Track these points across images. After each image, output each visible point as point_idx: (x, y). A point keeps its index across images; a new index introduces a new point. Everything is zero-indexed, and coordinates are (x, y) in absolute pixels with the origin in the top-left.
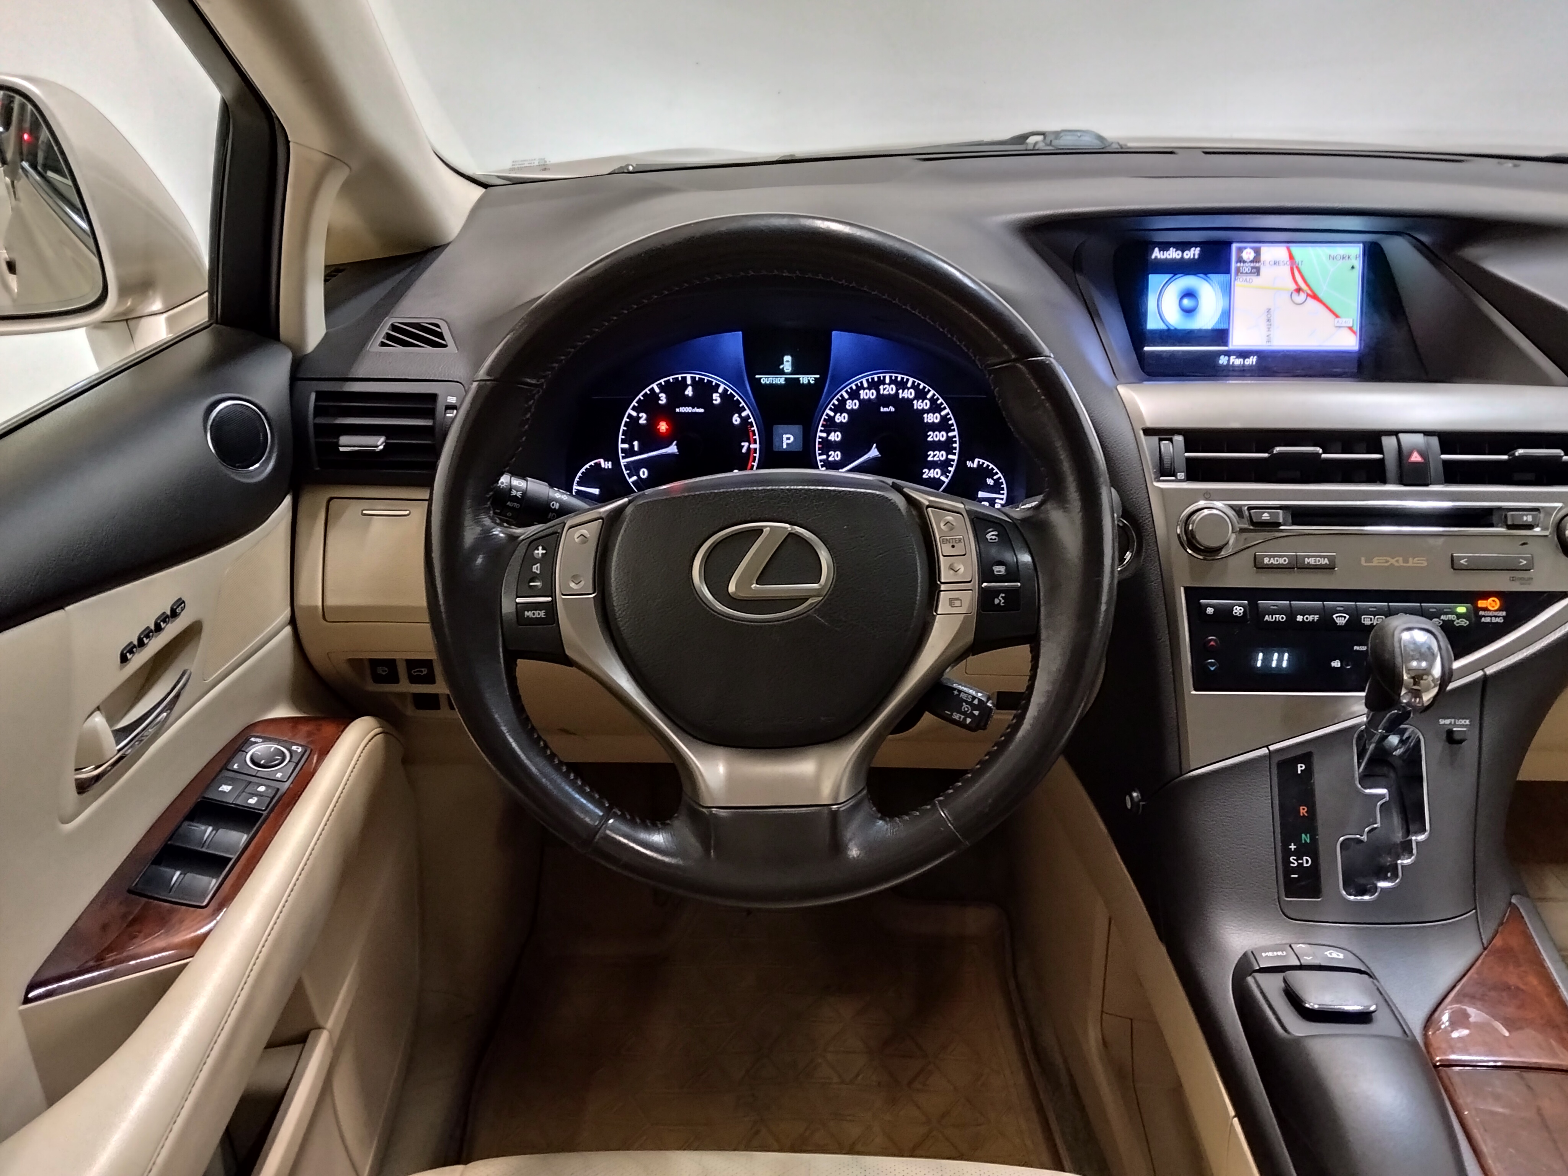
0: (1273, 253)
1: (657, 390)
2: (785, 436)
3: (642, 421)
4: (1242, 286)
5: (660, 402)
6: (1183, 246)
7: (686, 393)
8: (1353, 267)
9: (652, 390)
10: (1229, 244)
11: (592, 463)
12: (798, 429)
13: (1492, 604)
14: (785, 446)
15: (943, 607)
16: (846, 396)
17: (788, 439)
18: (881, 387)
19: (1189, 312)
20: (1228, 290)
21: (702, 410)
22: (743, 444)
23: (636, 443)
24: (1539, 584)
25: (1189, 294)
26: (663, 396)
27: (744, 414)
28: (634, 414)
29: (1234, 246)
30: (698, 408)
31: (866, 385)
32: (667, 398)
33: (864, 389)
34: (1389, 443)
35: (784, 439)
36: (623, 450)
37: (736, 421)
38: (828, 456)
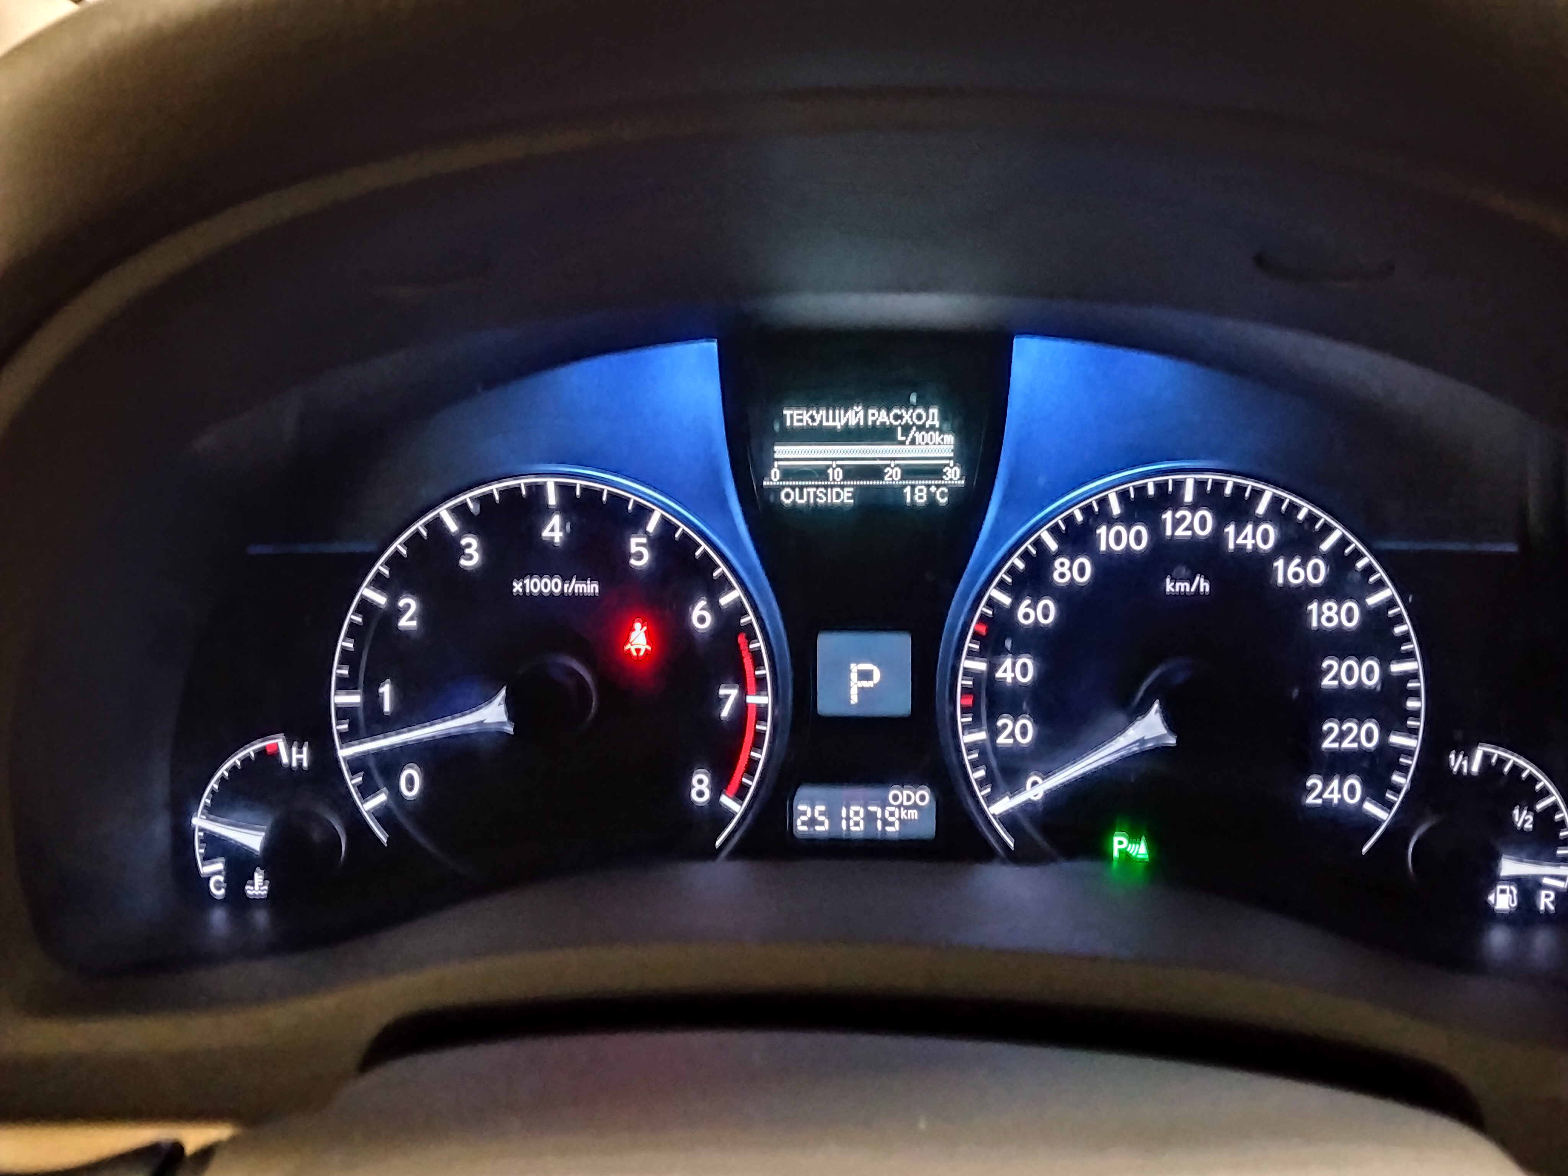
1: (452, 526)
2: (854, 668)
3: (406, 623)
5: (463, 562)
7: (546, 533)
9: (436, 525)
11: (250, 750)
12: (895, 644)
14: (854, 699)
16: (1053, 545)
17: (865, 675)
18: (1168, 516)
21: (591, 588)
23: (386, 690)
26: (472, 544)
27: (725, 600)
28: (380, 599)
30: (582, 578)
31: (1116, 509)
32: (486, 550)
33: (1110, 521)
35: (854, 676)
36: (344, 712)
37: (702, 620)
38: (994, 732)
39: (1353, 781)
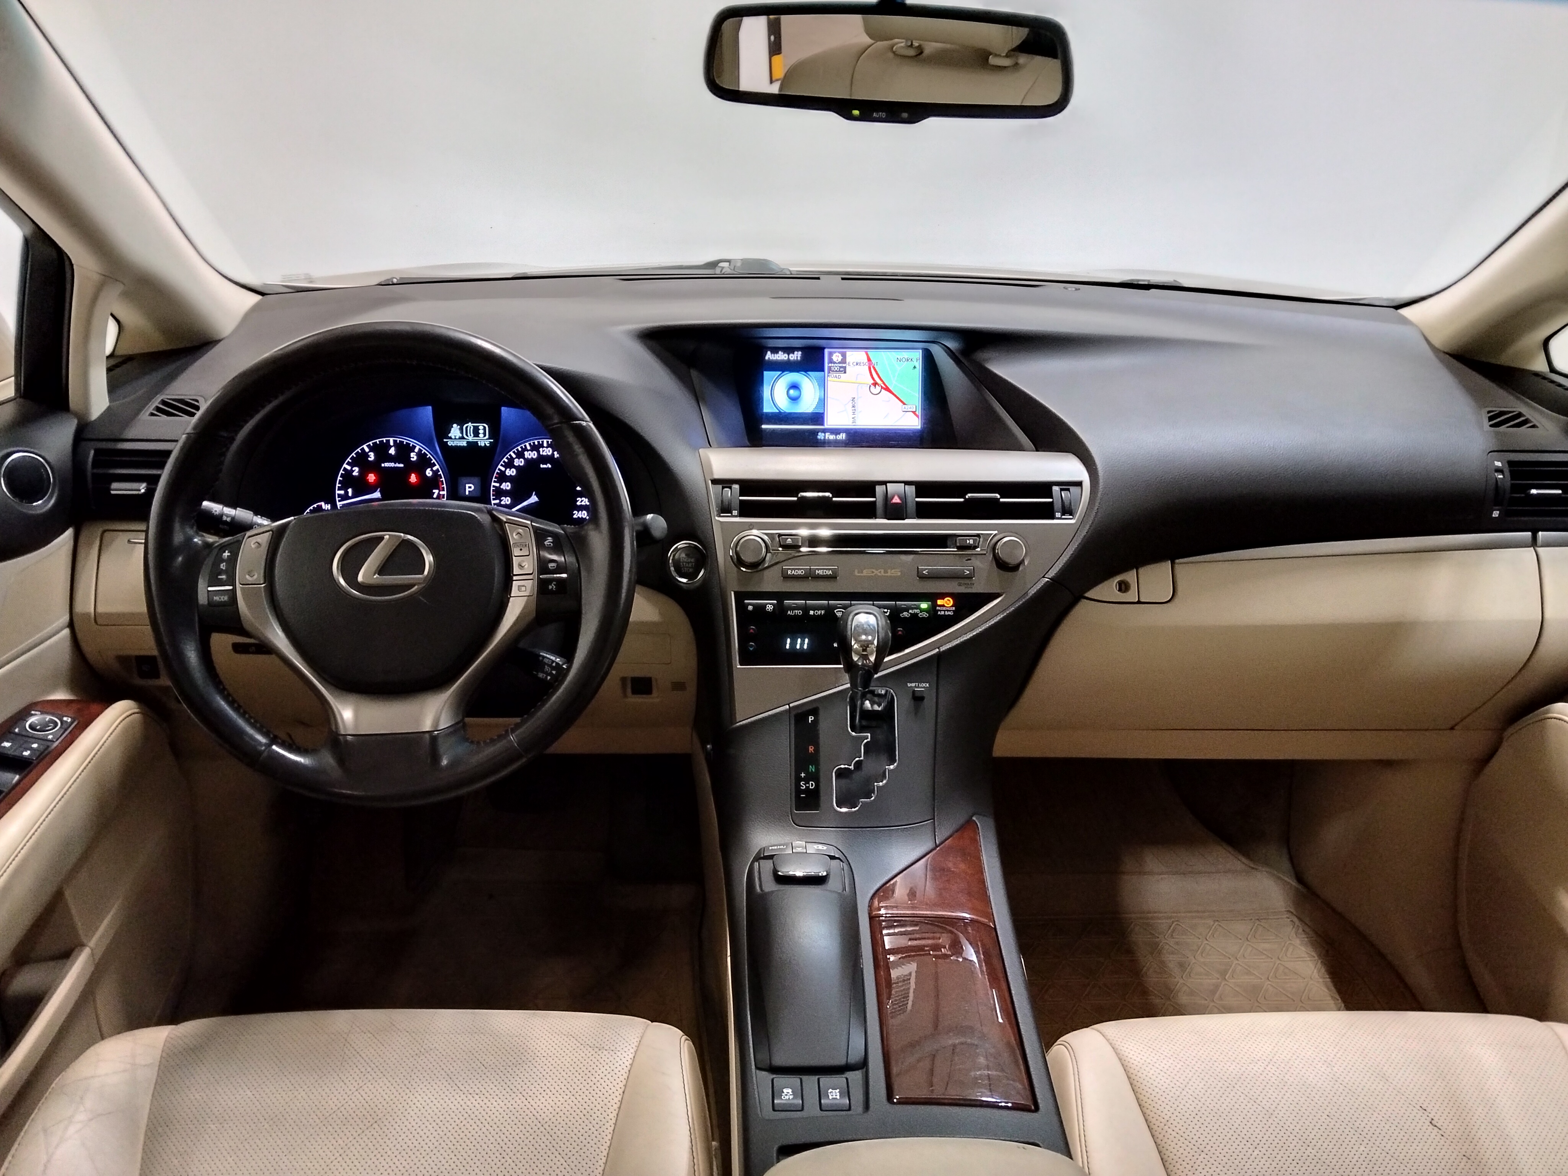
0: (855, 356)
1: (367, 450)
2: (467, 486)
3: (355, 473)
4: (832, 381)
5: (369, 459)
6: (789, 350)
7: (390, 452)
8: (915, 367)
9: (363, 449)
10: (823, 349)
11: (315, 506)
12: (476, 480)
13: (948, 602)
14: (467, 493)
15: (514, 591)
16: (514, 456)
17: (470, 487)
18: (541, 450)
19: (794, 399)
20: (823, 385)
21: (402, 465)
22: (434, 491)
23: (350, 490)
24: (979, 587)
25: (795, 386)
26: (372, 455)
27: (435, 468)
28: (349, 468)
29: (826, 351)
30: (399, 463)
31: (529, 448)
32: (375, 455)
33: (528, 451)
34: (879, 489)
35: (467, 488)
36: (339, 495)
37: (429, 473)
38: (501, 501)
39: (584, 512)
